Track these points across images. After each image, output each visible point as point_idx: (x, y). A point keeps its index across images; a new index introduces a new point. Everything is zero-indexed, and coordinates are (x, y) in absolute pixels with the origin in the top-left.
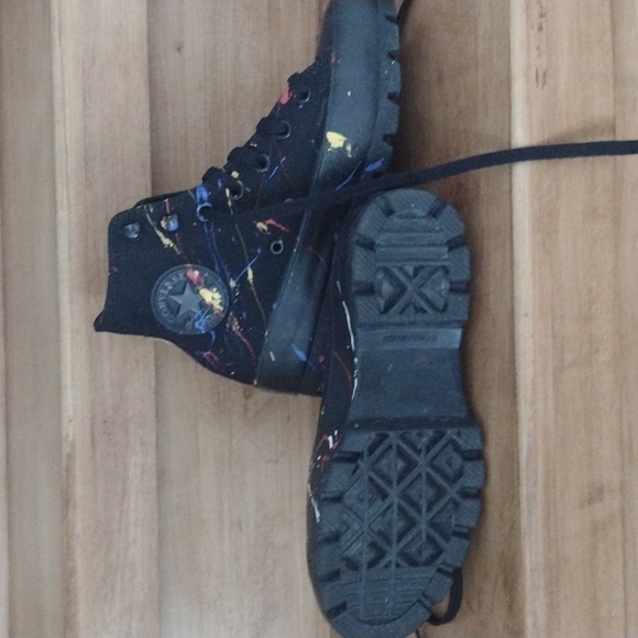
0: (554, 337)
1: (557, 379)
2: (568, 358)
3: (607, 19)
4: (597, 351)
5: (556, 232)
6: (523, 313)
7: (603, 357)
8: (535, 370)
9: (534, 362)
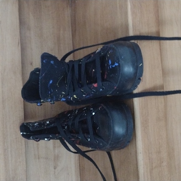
0: (149, 159)
1: (151, 172)
2: (154, 165)
3: (160, 60)
4: (163, 162)
5: (148, 126)
6: (139, 153)
7: (165, 164)
8: (144, 171)
9: (144, 168)
